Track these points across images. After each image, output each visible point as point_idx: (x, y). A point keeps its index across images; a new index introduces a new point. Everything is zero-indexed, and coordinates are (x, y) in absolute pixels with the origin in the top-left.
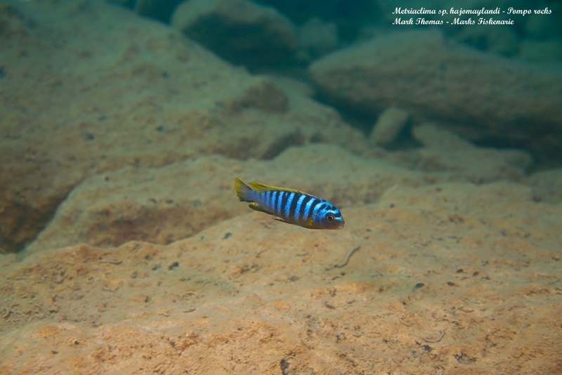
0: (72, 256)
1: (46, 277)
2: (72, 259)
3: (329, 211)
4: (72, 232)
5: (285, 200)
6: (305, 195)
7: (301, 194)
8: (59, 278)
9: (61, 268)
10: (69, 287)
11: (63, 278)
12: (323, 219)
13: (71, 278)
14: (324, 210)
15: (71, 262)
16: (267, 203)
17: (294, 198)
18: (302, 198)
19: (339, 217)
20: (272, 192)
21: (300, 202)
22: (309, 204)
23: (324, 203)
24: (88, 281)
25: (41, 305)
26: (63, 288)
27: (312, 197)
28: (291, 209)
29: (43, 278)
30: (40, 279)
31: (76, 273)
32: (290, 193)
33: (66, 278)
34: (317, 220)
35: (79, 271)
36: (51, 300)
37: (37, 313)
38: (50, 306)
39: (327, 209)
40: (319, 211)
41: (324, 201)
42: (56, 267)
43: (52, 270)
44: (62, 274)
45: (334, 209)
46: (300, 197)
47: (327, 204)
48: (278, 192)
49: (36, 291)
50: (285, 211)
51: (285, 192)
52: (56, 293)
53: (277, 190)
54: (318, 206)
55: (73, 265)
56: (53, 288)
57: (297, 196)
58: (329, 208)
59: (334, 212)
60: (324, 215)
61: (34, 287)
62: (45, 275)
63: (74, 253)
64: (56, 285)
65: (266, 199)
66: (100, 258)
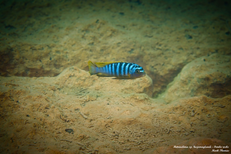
0: (199, 102)
1: (185, 113)
2: (198, 103)
3: (137, 68)
4: (187, 89)
5: (116, 67)
6: (125, 63)
7: (123, 63)
8: (192, 114)
9: (192, 108)
10: (198, 119)
11: (194, 113)
12: (135, 73)
13: (199, 114)
14: (134, 68)
15: (198, 105)
16: (107, 71)
17: (120, 65)
18: (123, 64)
19: (142, 70)
20: (108, 65)
21: (123, 67)
22: (127, 66)
23: (134, 65)
24: (208, 116)
25: (185, 128)
26: (195, 119)
27: (128, 63)
28: (119, 71)
29: (184, 113)
30: (183, 114)
31: (201, 111)
32: (117, 63)
33: (195, 114)
34: (132, 74)
35: (202, 110)
36: (190, 125)
37: (184, 132)
38: (190, 129)
39: (136, 67)
40: (132, 69)
41: (134, 64)
42: (190, 107)
43: (188, 109)
44: (193, 111)
45: (139, 67)
46: (122, 64)
47: (136, 65)
48: (112, 64)
49: (181, 120)
50: (117, 72)
51: (115, 63)
52: (192, 122)
53: (110, 64)
54: (131, 67)
55: (199, 107)
56: (190, 119)
57: (121, 64)
58: (137, 67)
59: (139, 68)
60: (135, 71)
61: (180, 118)
62: (185, 112)
63: (199, 100)
64: (191, 117)
65: (106, 69)
66: (213, 104)
